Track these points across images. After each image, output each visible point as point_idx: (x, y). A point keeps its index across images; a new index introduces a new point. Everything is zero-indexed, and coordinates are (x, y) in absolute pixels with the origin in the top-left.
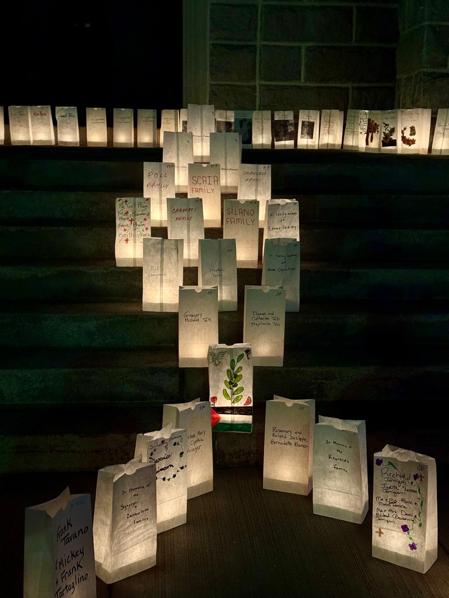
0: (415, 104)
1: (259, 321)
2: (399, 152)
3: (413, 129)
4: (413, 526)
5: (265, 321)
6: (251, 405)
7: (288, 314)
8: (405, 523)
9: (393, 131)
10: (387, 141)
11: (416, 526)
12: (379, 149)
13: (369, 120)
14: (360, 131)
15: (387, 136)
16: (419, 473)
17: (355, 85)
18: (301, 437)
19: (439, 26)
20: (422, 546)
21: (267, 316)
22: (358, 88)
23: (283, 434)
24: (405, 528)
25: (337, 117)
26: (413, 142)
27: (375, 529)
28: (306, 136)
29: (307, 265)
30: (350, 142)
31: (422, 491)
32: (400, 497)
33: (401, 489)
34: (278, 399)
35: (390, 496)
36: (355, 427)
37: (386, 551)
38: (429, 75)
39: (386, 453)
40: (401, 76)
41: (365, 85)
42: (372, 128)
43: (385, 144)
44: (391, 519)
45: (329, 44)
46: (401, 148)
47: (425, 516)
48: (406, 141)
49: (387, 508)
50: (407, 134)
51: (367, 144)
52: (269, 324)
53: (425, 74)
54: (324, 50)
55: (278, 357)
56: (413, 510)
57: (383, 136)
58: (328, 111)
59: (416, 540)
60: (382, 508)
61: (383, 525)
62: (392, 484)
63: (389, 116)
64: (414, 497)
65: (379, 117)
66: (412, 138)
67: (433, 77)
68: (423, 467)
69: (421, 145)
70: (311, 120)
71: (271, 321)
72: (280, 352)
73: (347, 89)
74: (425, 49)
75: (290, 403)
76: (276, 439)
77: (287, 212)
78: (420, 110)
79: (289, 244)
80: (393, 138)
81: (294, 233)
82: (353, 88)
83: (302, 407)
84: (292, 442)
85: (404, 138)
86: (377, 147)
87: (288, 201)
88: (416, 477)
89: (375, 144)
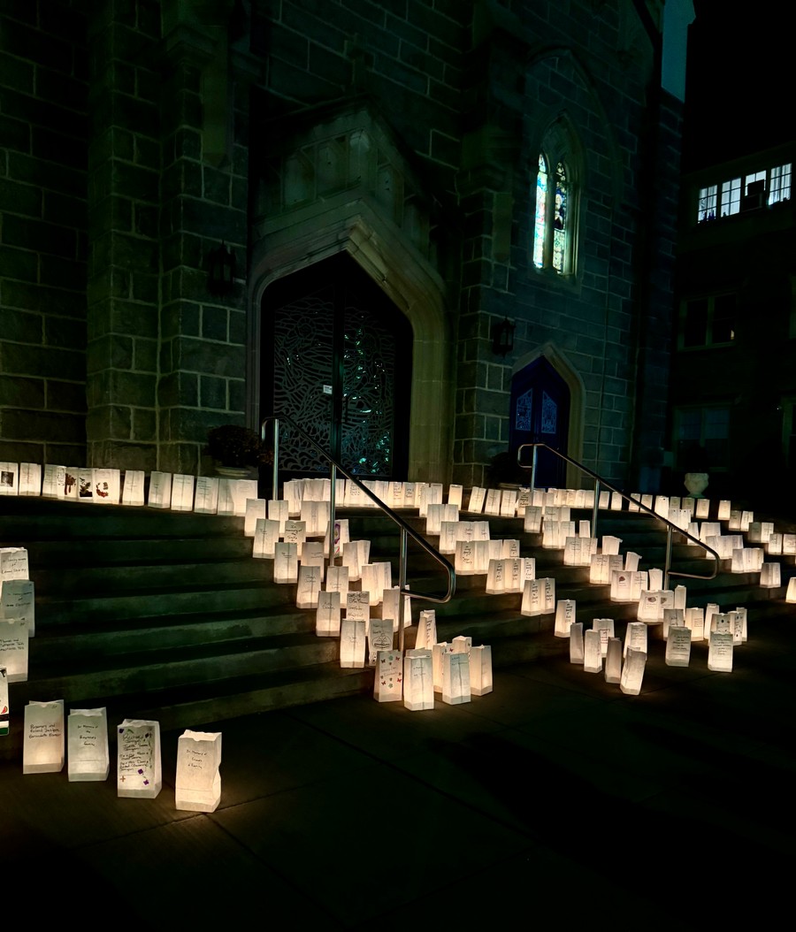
0: (105, 465)
1: (6, 647)
2: (95, 502)
3: (105, 484)
4: (146, 769)
5: (11, 647)
6: (8, 712)
7: (30, 639)
8: (140, 768)
9: (88, 485)
10: (84, 493)
11: (148, 768)
12: (77, 498)
13: (67, 475)
14: (58, 482)
15: (83, 489)
16: (149, 732)
17: (48, 443)
18: (55, 728)
19: (122, 408)
20: (153, 780)
21: (13, 642)
22: (50, 445)
23: (40, 729)
24: (141, 772)
25: (35, 470)
26: (107, 494)
27: (119, 777)
28: (6, 484)
29: (39, 599)
30: (48, 491)
31: (151, 744)
32: (136, 751)
33: (137, 746)
34: (32, 704)
35: (130, 752)
36: (99, 712)
37: (128, 791)
38: (116, 443)
39: (125, 724)
40: (91, 441)
41: (58, 443)
42: (69, 481)
43: (82, 495)
44: (130, 768)
45: (23, 408)
46: (96, 499)
47: (154, 760)
48: (100, 493)
49: (128, 761)
50: (101, 488)
51: (66, 493)
52: (14, 649)
53: (113, 442)
54: (19, 413)
55: (24, 674)
56: (145, 758)
57: (80, 488)
58: (27, 464)
59: (148, 778)
60: (124, 761)
61: (125, 772)
62: (131, 743)
63: (84, 473)
64: (145, 750)
65: (75, 472)
66: (105, 491)
67: (120, 445)
68: (151, 728)
69: (112, 498)
70: (10, 471)
71: (16, 646)
72: (25, 670)
73: (42, 445)
74: (111, 423)
75: (44, 705)
76: (33, 734)
77: (17, 558)
78: (110, 470)
79: (25, 585)
80: (89, 490)
81: (23, 575)
82: (47, 445)
83: (54, 707)
84: (48, 733)
85: (98, 491)
86: (75, 496)
87: (17, 549)
88: (147, 736)
89: (73, 495)
